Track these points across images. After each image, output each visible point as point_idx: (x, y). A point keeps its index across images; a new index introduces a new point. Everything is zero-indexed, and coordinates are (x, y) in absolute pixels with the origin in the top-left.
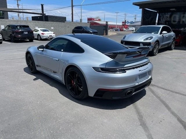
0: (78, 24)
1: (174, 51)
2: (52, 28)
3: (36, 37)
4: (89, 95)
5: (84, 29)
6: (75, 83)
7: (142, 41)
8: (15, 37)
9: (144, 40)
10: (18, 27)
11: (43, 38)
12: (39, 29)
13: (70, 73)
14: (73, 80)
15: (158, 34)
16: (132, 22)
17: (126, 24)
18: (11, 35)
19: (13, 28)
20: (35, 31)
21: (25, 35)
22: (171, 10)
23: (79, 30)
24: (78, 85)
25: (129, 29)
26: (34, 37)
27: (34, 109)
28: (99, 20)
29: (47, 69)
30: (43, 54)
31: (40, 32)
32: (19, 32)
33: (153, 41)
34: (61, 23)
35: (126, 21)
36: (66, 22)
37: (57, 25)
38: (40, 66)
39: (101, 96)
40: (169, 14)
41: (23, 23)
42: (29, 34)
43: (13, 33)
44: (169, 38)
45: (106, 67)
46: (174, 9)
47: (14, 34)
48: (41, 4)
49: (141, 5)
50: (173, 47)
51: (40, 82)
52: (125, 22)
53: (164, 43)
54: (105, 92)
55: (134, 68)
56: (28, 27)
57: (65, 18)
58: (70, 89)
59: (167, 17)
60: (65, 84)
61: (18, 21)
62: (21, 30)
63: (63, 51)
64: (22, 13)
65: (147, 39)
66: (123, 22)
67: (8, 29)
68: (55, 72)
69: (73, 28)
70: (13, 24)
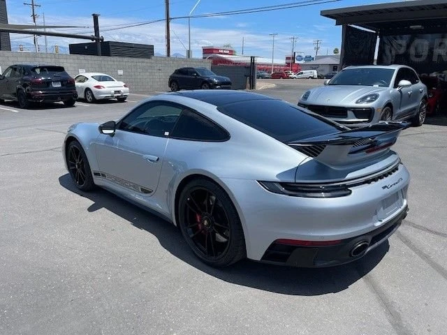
0: (183, 63)
1: (425, 128)
2: (121, 72)
3: (81, 95)
4: (248, 256)
5: (197, 75)
6: (206, 223)
7: (352, 104)
8: (29, 96)
9: (357, 102)
10: (38, 71)
11: (98, 97)
12: (89, 75)
13: (191, 194)
14: (200, 214)
15: (388, 86)
16: (309, 58)
17: (296, 62)
18: (19, 89)
19: (24, 73)
20: (78, 80)
21: (53, 90)
22: (412, 29)
23: (187, 76)
24: (216, 227)
25: (302, 73)
26: (76, 95)
27: (99, 299)
28: (232, 52)
29: (123, 182)
30: (112, 143)
31: (91, 83)
32: (39, 82)
33: (379, 104)
34: (141, 60)
35: (296, 55)
36: (153, 58)
37: (133, 64)
38: (103, 175)
39: (285, 258)
40: (407, 37)
41: (49, 60)
42: (64, 88)
43: (25, 86)
44: (413, 97)
45: (297, 181)
46: (419, 27)
47: (29, 88)
48: (93, 15)
49: (342, 17)
50: (422, 118)
51: (105, 215)
52: (294, 58)
53: (402, 110)
54: (296, 247)
55: (368, 182)
56: (61, 69)
57: (151, 48)
58: (193, 238)
59: (401, 45)
60: (175, 224)
61: (35, 56)
62: (43, 78)
63: (168, 137)
64: (44, 36)
65: (363, 99)
66: (287, 58)
67: (12, 75)
68: (145, 191)
69: (171, 72)
70: (24, 63)
